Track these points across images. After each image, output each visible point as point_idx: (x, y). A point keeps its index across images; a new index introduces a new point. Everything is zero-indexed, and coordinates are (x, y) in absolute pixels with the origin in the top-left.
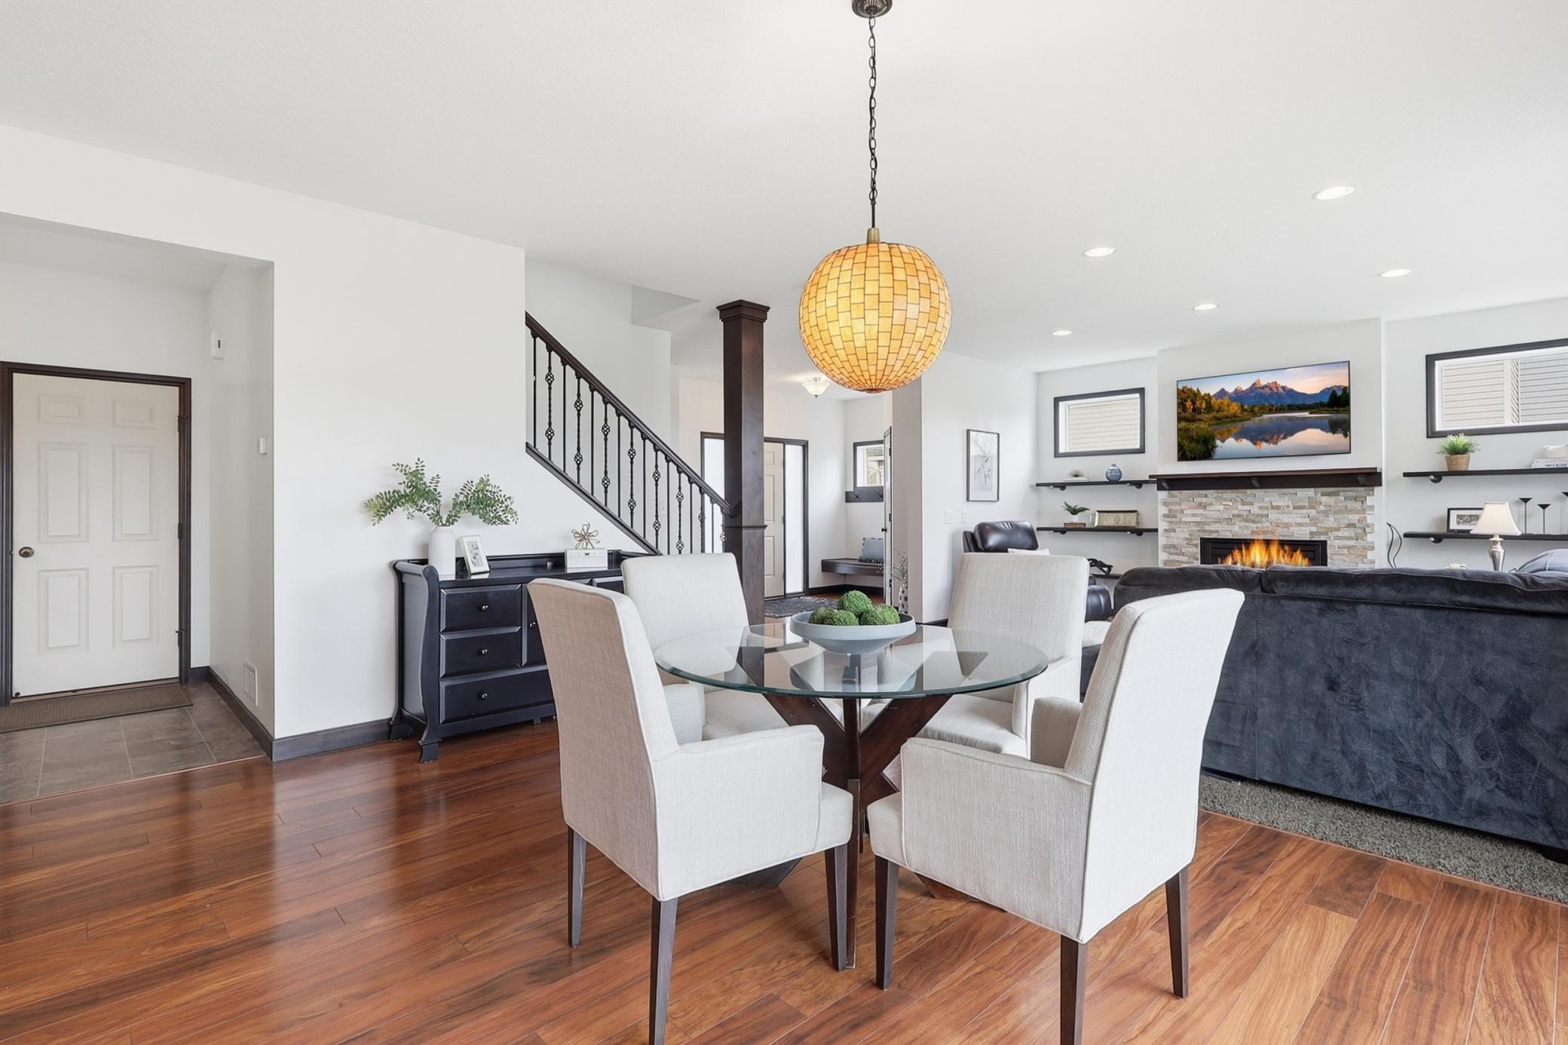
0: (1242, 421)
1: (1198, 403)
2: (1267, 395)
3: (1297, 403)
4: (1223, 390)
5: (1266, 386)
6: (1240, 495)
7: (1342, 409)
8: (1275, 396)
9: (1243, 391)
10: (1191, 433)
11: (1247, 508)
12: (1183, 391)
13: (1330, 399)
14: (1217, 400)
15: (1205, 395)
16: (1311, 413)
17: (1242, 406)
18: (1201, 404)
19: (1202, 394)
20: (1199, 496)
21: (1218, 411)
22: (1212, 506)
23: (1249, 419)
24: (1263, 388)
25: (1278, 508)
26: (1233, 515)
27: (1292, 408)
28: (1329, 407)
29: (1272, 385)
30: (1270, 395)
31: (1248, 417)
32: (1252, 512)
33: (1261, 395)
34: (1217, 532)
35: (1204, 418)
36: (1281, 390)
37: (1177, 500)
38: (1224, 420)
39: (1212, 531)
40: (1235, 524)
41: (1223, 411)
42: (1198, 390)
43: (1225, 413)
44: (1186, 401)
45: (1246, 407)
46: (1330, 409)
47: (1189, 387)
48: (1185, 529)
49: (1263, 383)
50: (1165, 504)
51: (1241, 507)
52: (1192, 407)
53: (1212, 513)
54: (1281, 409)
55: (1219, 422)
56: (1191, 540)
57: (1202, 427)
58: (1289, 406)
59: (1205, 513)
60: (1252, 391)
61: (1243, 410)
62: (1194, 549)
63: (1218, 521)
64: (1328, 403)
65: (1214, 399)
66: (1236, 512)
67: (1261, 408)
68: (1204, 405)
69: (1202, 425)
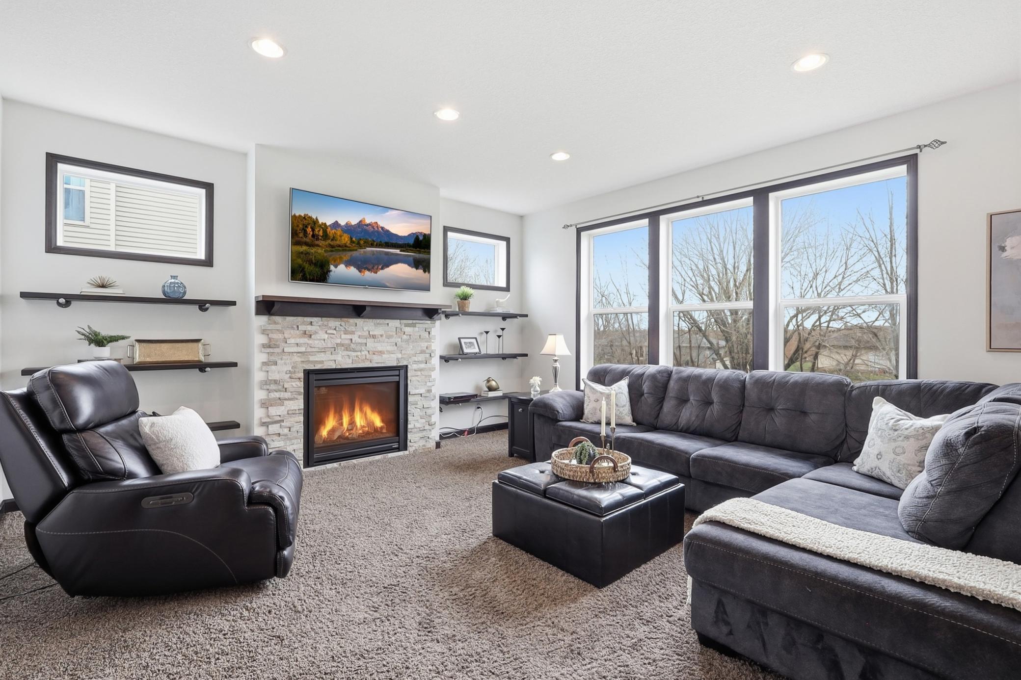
0: (351, 251)
1: (317, 230)
2: (370, 231)
3: (391, 242)
4: (337, 222)
5: (369, 225)
6: (343, 324)
7: (423, 250)
8: (376, 233)
9: (352, 225)
10: (311, 257)
11: (349, 337)
12: (304, 218)
13: (415, 241)
14: (332, 230)
15: (322, 223)
16: (401, 251)
17: (351, 238)
18: (319, 231)
19: (320, 223)
20: (303, 323)
21: (332, 240)
22: (317, 335)
23: (356, 250)
24: (368, 225)
25: (374, 337)
26: (337, 344)
27: (388, 245)
28: (413, 247)
29: (374, 225)
30: (372, 232)
31: (356, 248)
32: (353, 342)
33: (366, 232)
34: (322, 362)
35: (321, 244)
36: (380, 229)
37: (279, 327)
38: (337, 248)
39: (316, 362)
40: (338, 354)
41: (336, 241)
42: (317, 219)
43: (338, 242)
44: (306, 227)
45: (354, 239)
46: (414, 249)
47: (310, 215)
48: (288, 361)
49: (368, 221)
50: (264, 332)
51: (343, 336)
52: (311, 233)
53: (316, 342)
54: (380, 245)
55: (333, 249)
56: (295, 372)
57: (319, 252)
58: (386, 243)
59: (310, 342)
60: (359, 227)
61: (352, 242)
62: (298, 383)
63: (323, 351)
64: (413, 244)
65: (329, 228)
66: (339, 341)
67: (365, 242)
68: (321, 233)
69: (320, 251)
